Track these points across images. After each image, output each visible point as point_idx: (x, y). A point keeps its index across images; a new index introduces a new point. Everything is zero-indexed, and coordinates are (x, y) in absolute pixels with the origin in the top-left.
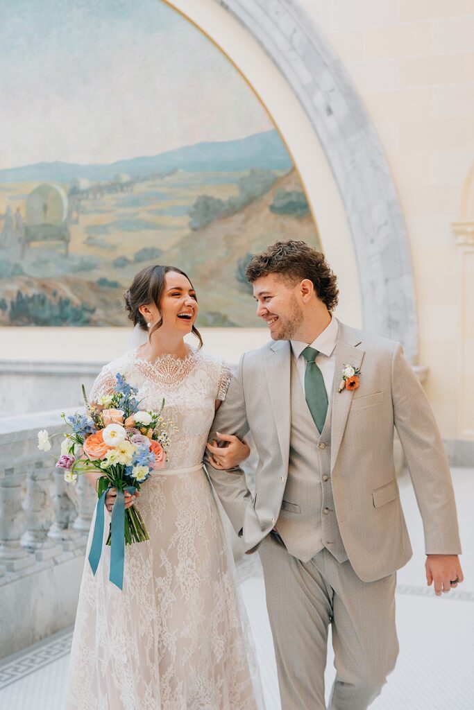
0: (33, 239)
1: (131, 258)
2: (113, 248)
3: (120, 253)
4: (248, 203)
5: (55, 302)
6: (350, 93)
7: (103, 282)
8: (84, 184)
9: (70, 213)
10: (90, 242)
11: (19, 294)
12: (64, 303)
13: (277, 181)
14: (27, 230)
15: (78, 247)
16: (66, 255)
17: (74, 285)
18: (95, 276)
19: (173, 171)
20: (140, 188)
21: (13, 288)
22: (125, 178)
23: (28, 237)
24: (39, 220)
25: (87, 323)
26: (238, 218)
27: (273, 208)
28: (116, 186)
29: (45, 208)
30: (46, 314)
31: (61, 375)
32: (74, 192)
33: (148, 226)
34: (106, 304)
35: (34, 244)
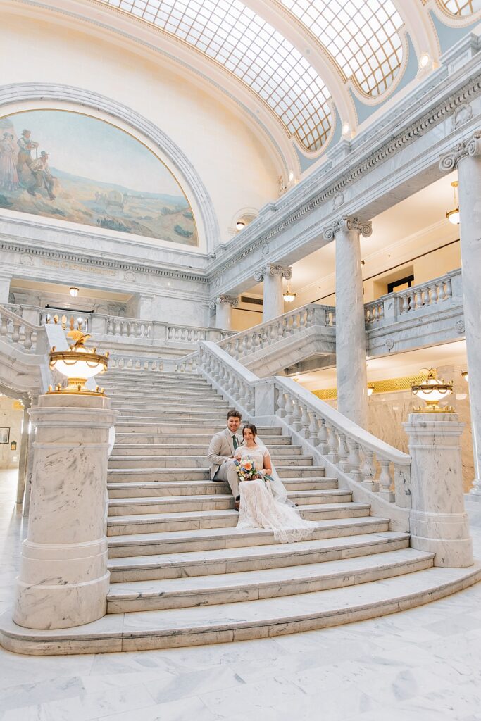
0: (111, 204)
1: (143, 217)
2: (138, 213)
3: (139, 216)
4: (177, 212)
5: (117, 224)
6: (207, 193)
7: (134, 222)
8: (129, 194)
9: (124, 200)
10: (130, 210)
11: (105, 219)
12: (120, 225)
13: (185, 209)
14: (109, 201)
15: (126, 210)
16: (122, 212)
17: (124, 221)
18: (132, 220)
19: (157, 199)
20: (147, 200)
21: (103, 217)
22: (142, 196)
23: (109, 203)
24: (113, 200)
25: (128, 232)
26: (175, 215)
27: (184, 215)
28: (139, 197)
29: (115, 197)
30: (114, 227)
31: (123, 243)
32: (125, 195)
33: (149, 211)
34: (135, 228)
35: (111, 206)
